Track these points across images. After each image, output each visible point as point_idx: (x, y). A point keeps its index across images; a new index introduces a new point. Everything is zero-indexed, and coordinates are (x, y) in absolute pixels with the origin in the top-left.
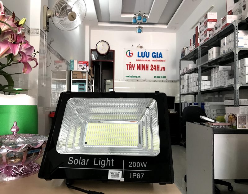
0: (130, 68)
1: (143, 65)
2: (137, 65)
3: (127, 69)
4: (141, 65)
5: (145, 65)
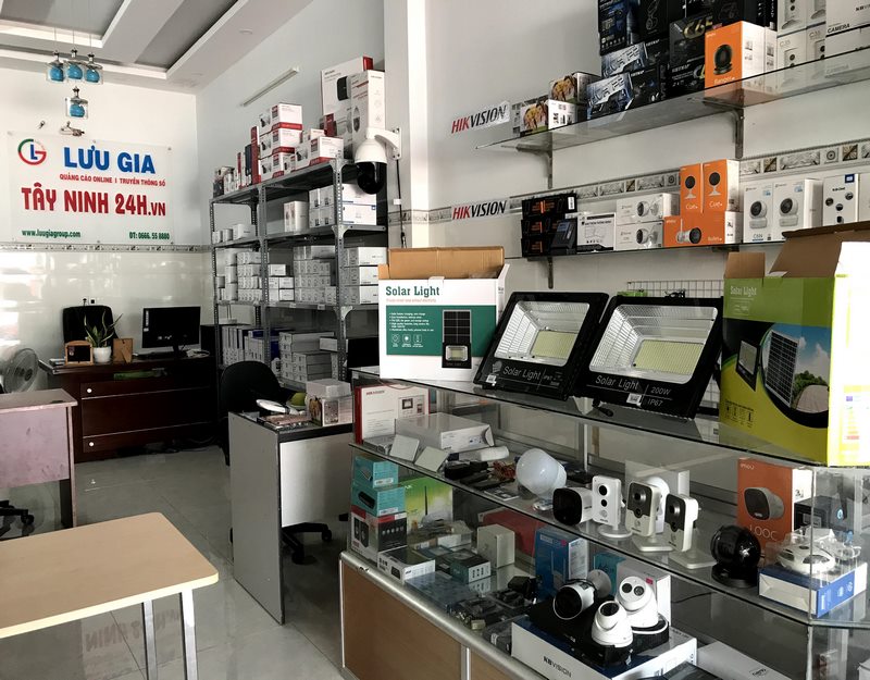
0: (39, 204)
2: (66, 192)
3: (27, 207)
4: (80, 193)
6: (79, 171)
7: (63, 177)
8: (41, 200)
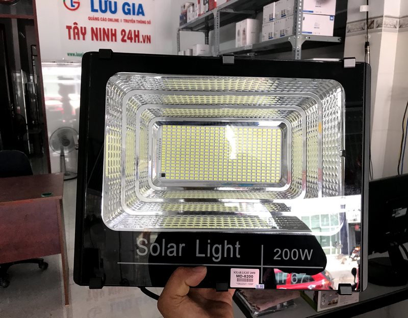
0: (76, 36)
1: (104, 29)
2: (92, 29)
3: (70, 38)
4: (100, 29)
5: (108, 29)
6: (99, 15)
7: (90, 19)
8: (78, 34)
